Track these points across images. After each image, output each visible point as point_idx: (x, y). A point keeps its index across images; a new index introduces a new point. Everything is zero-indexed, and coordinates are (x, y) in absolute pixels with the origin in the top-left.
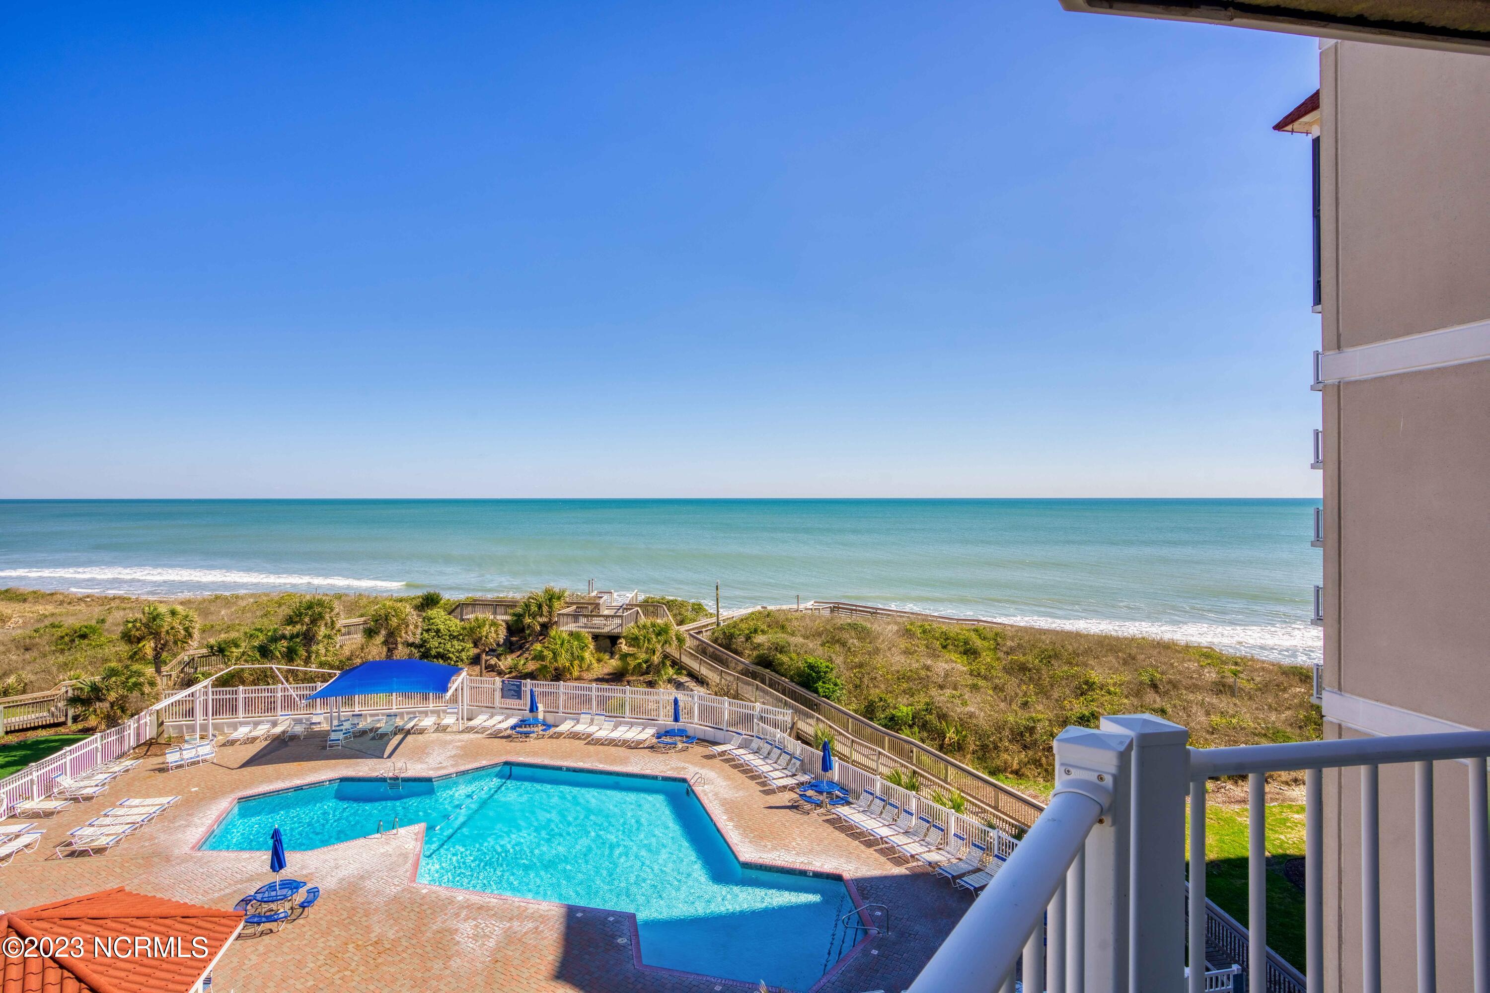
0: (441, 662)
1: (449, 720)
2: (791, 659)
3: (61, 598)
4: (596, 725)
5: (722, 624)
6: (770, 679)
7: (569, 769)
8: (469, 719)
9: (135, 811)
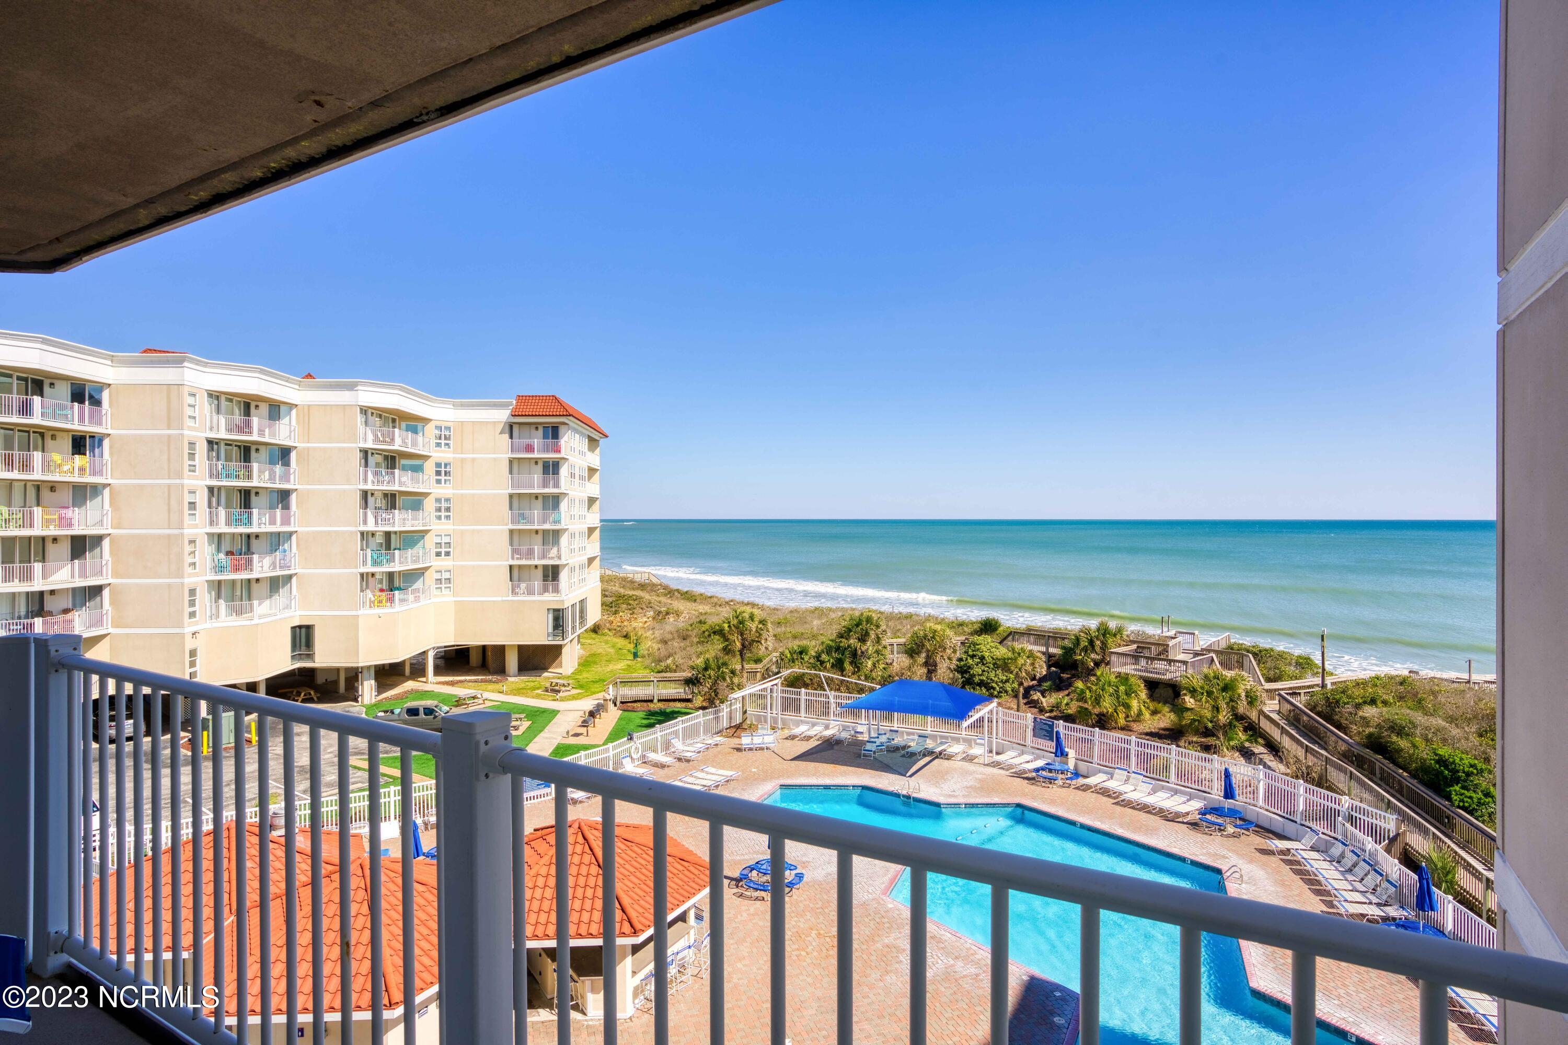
0: (984, 690)
1: (976, 751)
2: (1414, 746)
3: (716, 600)
4: (1133, 785)
5: (1329, 686)
6: (1381, 769)
7: (1083, 826)
8: (998, 753)
9: (709, 777)
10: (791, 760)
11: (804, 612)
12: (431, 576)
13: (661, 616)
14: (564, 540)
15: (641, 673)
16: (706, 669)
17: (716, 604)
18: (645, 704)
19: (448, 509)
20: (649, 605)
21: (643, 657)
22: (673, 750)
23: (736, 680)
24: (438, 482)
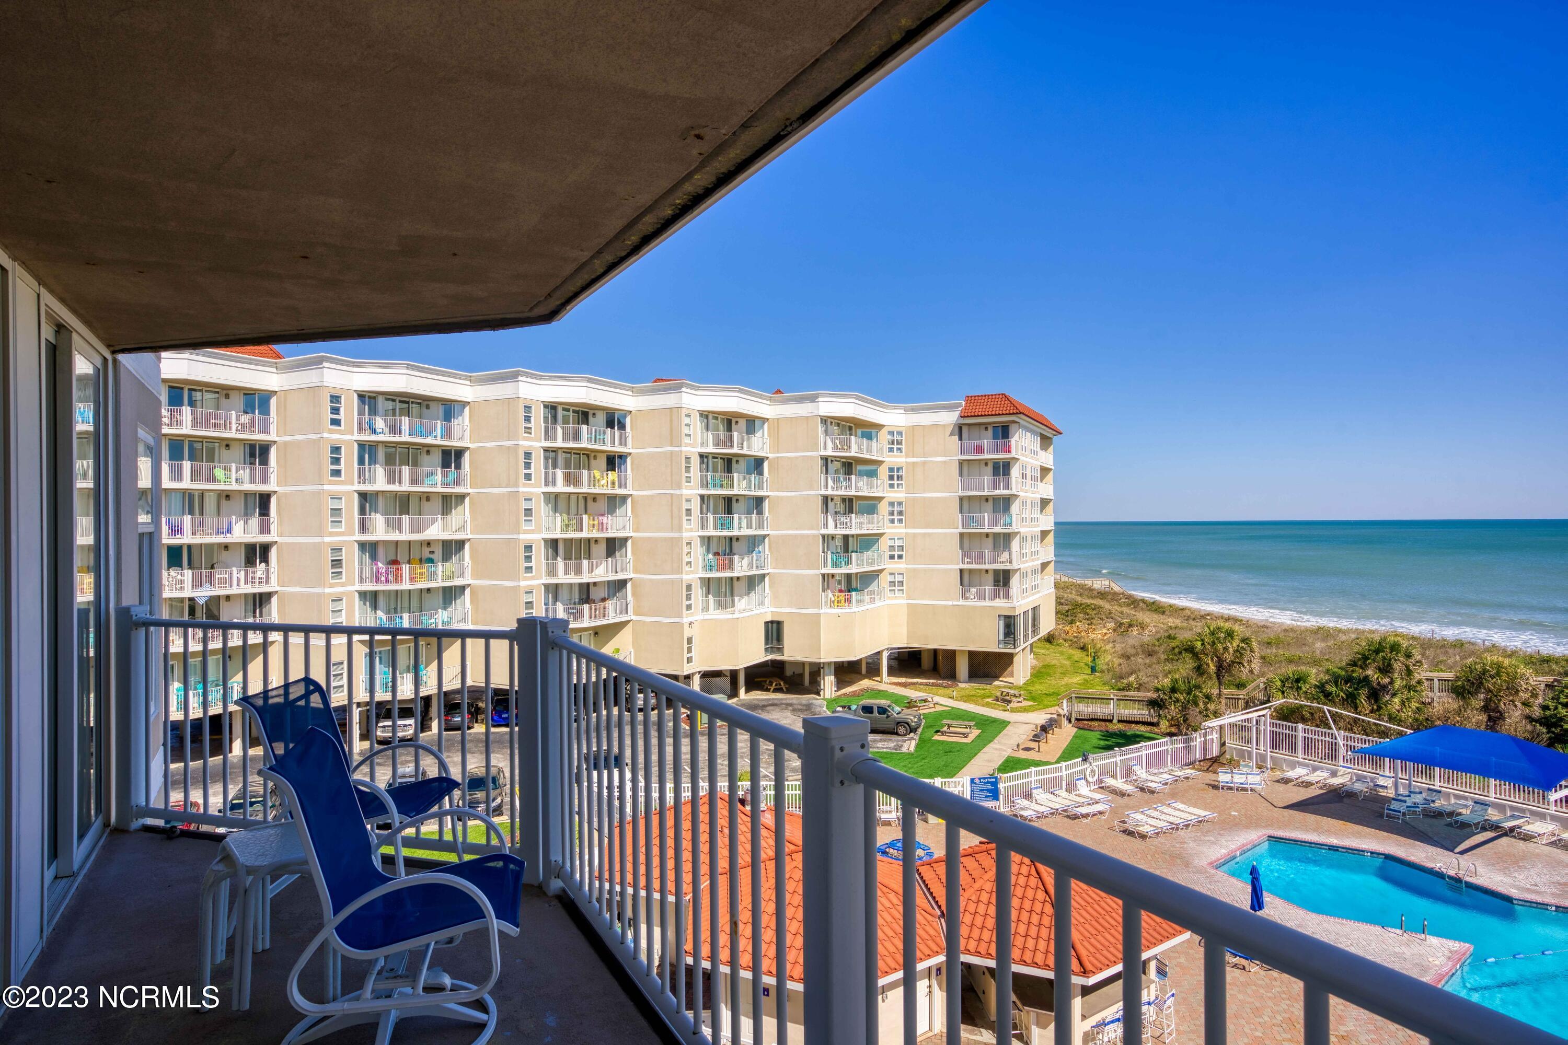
3: (1189, 613)
9: (1177, 813)
10: (1284, 808)
11: (1302, 632)
12: (885, 579)
13: (1123, 628)
14: (1015, 544)
15: (1099, 690)
16: (1174, 690)
17: (1189, 617)
18: (1103, 723)
19: (900, 513)
20: (1110, 615)
21: (1102, 671)
22: (1134, 778)
23: (1212, 707)
24: (892, 486)
